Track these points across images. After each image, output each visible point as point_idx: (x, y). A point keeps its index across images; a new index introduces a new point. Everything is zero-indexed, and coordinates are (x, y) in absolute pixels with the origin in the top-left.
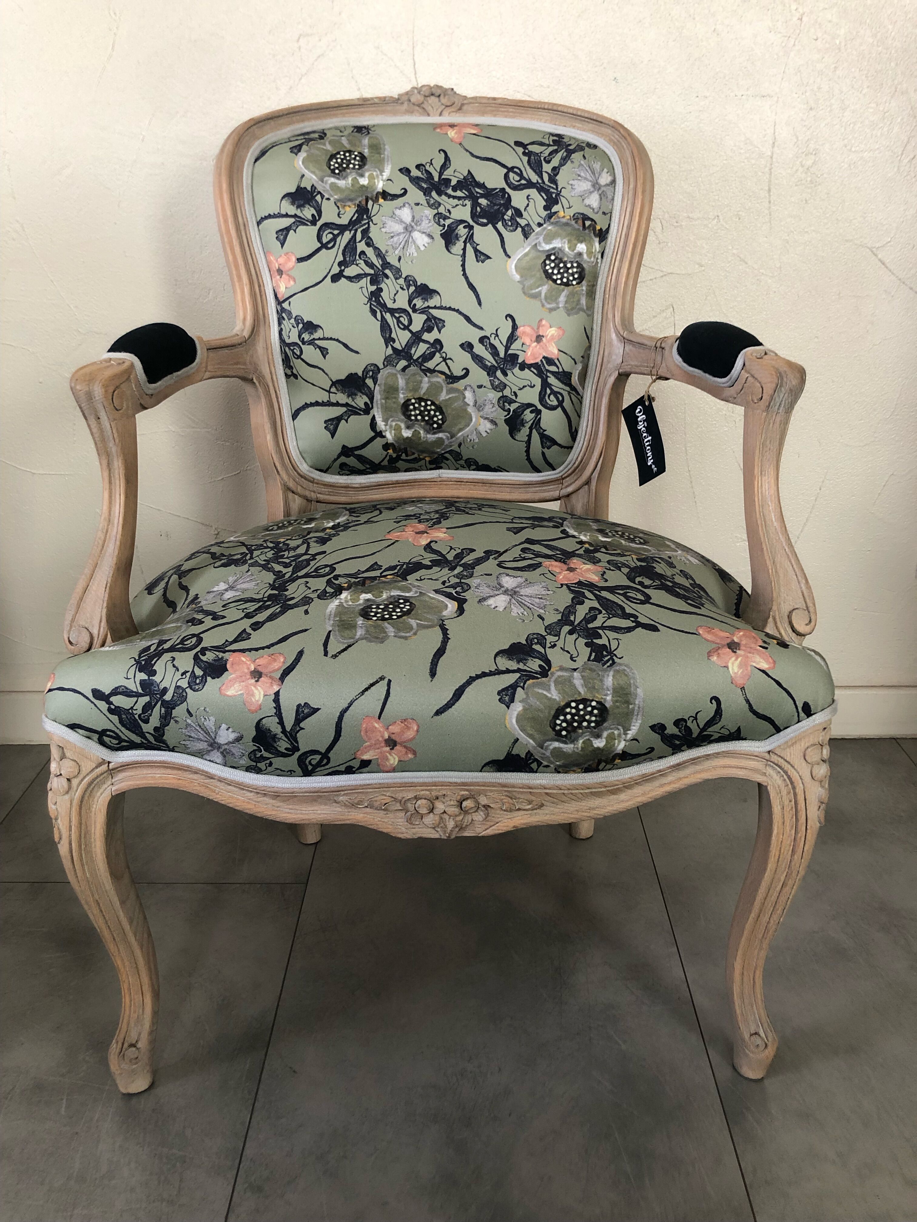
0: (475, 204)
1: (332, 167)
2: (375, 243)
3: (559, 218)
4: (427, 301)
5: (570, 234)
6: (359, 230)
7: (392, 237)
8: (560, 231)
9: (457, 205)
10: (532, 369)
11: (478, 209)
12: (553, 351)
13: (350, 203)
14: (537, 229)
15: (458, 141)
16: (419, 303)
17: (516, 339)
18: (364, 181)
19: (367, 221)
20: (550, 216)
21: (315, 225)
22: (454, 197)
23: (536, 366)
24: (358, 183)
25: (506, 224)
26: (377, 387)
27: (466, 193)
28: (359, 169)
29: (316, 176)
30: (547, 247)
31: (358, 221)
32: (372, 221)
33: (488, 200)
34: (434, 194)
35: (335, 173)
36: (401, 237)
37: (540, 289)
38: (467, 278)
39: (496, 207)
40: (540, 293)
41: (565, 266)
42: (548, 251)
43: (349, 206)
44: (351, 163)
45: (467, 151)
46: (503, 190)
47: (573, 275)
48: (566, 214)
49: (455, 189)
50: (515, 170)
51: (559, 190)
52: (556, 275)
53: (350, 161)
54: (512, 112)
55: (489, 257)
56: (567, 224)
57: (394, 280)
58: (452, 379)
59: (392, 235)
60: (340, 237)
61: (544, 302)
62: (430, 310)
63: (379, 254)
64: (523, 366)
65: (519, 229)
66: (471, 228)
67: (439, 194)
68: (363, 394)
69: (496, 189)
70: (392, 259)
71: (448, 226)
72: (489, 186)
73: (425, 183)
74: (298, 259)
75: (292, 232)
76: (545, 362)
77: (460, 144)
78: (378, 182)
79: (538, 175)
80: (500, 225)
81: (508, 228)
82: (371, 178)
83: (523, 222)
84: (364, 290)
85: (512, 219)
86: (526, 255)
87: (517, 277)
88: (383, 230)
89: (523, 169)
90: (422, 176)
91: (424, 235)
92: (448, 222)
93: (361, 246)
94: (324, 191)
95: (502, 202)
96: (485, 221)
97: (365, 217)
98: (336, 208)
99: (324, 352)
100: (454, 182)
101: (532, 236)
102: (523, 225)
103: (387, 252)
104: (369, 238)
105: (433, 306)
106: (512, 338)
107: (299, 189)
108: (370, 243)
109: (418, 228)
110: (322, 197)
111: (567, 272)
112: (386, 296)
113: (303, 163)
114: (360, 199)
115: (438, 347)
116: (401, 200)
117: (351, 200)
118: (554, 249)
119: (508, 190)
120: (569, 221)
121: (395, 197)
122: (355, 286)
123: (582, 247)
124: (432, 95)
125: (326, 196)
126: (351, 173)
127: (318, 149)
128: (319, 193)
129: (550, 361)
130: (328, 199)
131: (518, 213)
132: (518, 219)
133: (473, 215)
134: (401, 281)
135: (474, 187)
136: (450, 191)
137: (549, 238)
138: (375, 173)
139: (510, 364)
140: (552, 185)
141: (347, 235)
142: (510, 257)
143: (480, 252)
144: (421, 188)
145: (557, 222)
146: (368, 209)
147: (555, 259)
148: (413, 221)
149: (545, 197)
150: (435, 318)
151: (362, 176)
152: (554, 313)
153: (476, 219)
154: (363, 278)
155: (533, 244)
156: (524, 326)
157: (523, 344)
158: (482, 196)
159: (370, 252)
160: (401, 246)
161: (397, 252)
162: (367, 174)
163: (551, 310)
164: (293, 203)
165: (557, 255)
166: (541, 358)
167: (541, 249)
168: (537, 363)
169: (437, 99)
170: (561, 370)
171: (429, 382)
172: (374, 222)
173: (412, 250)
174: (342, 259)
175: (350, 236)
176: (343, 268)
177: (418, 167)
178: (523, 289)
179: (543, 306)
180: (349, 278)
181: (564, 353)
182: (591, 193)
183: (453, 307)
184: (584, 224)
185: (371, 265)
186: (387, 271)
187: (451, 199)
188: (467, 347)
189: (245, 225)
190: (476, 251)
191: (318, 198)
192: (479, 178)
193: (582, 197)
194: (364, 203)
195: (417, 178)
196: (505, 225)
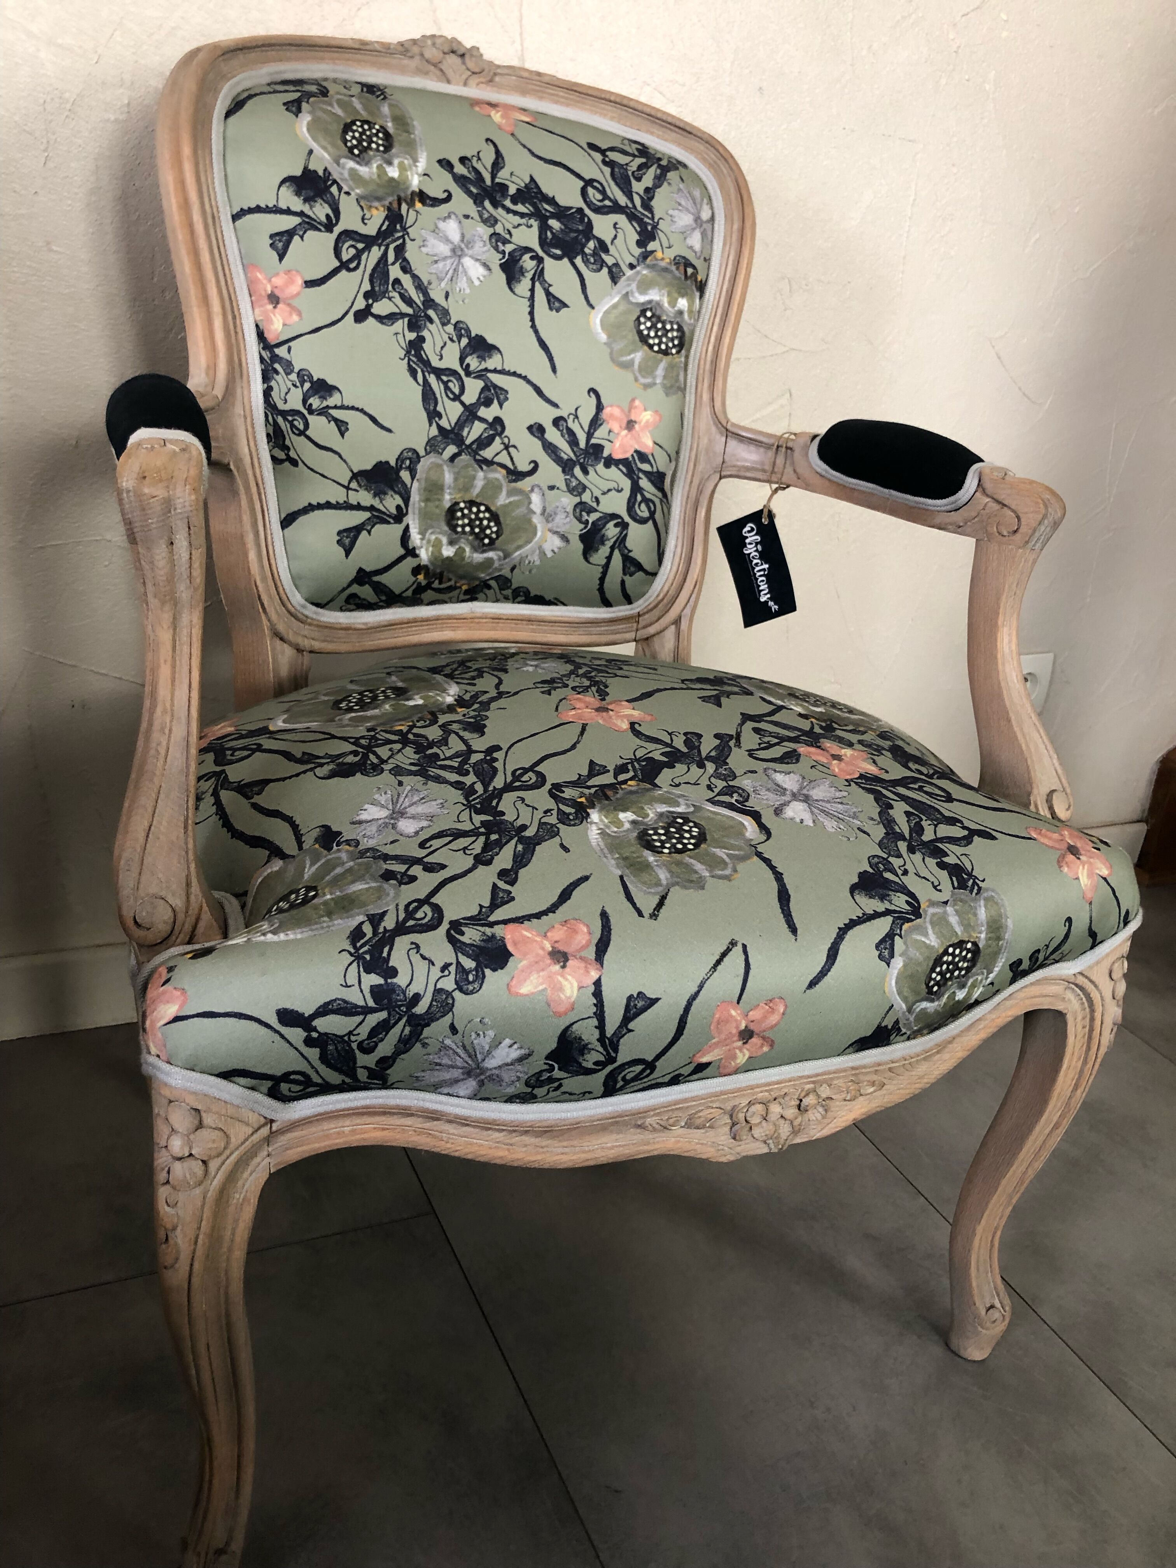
0: (544, 228)
1: (349, 144)
2: (413, 268)
3: (656, 259)
4: (485, 360)
5: (670, 284)
6: (392, 247)
7: (436, 262)
8: (659, 279)
9: (519, 225)
10: (621, 467)
11: (549, 234)
12: (647, 444)
13: (376, 204)
14: (629, 273)
15: (509, 129)
16: (473, 362)
17: (601, 425)
18: (393, 172)
19: (400, 234)
20: (645, 256)
21: (331, 231)
22: (515, 213)
23: (625, 462)
24: (386, 173)
25: (588, 260)
26: (416, 484)
27: (531, 208)
28: (385, 152)
29: (329, 154)
30: (642, 299)
31: (390, 231)
32: (408, 234)
33: (561, 223)
34: (487, 204)
35: (353, 153)
36: (449, 262)
37: (632, 356)
38: (536, 332)
39: (573, 235)
40: (632, 362)
41: (664, 327)
42: (643, 304)
43: (377, 208)
44: (373, 142)
45: (524, 146)
46: (580, 210)
47: (672, 340)
48: (665, 256)
49: (514, 201)
50: (595, 184)
51: (656, 220)
52: (653, 338)
53: (370, 137)
54: (562, 97)
55: (565, 305)
56: (665, 270)
57: (440, 326)
58: (515, 475)
59: (436, 258)
60: (366, 253)
61: (638, 374)
62: (489, 375)
63: (420, 286)
64: (609, 462)
65: (605, 270)
66: (540, 260)
67: (495, 204)
68: (396, 492)
69: (571, 208)
70: (437, 295)
71: (509, 253)
72: (562, 201)
73: (475, 186)
74: (306, 282)
75: (296, 238)
76: (636, 458)
77: (512, 134)
78: (412, 175)
79: (627, 196)
80: (578, 261)
81: (591, 266)
82: (402, 168)
83: (609, 260)
84: (400, 337)
85: (595, 254)
86: (615, 306)
87: (603, 337)
88: (423, 249)
89: (605, 184)
90: (469, 175)
91: (478, 264)
92: (509, 248)
93: (395, 272)
94: (342, 179)
95: (581, 228)
96: (558, 252)
97: (398, 227)
98: (359, 208)
99: (342, 427)
100: (512, 190)
101: (622, 281)
102: (610, 264)
103: (430, 283)
104: (405, 260)
105: (492, 368)
106: (595, 423)
107: (306, 170)
108: (406, 268)
109: (470, 252)
110: (340, 189)
111: (666, 335)
112: (429, 349)
113: (308, 129)
114: (390, 199)
115: (499, 429)
116: (444, 208)
117: (379, 199)
118: (650, 302)
119: (587, 211)
120: (669, 267)
121: (436, 202)
122: (387, 331)
123: (683, 303)
124: (453, 52)
125: (345, 188)
126: (375, 156)
127: (325, 111)
128: (335, 182)
129: (643, 457)
130: (348, 193)
131: (603, 246)
132: (603, 256)
133: (543, 242)
134: (450, 328)
135: (540, 201)
136: (508, 203)
137: (644, 287)
138: (406, 162)
139: (593, 458)
140: (646, 213)
141: (376, 253)
142: (593, 307)
143: (554, 297)
144: (469, 193)
145: (654, 265)
146: (402, 216)
147: (652, 317)
148: (462, 241)
149: (638, 229)
150: (495, 387)
151: (390, 163)
152: (649, 390)
153: (546, 248)
154: (398, 319)
155: (624, 292)
156: (611, 406)
157: (610, 431)
158: (553, 216)
159: (407, 281)
160: (449, 276)
161: (443, 284)
162: (396, 162)
163: (646, 386)
164: (298, 193)
165: (654, 310)
166: (632, 452)
167: (634, 301)
168: (627, 459)
169: (458, 60)
170: (655, 470)
171: (485, 478)
172: (412, 237)
173: (462, 283)
174: (369, 288)
175: (379, 254)
176: (370, 301)
177: (463, 160)
178: (611, 353)
179: (636, 380)
180: (380, 318)
181: (660, 446)
182: (694, 229)
183: (518, 372)
184: (686, 272)
185: (409, 301)
186: (431, 313)
187: (511, 215)
188: (537, 430)
189: (213, 218)
190: (548, 294)
191: (334, 189)
192: (547, 189)
193: (684, 234)
194: (395, 205)
195: (463, 177)
196: (586, 262)
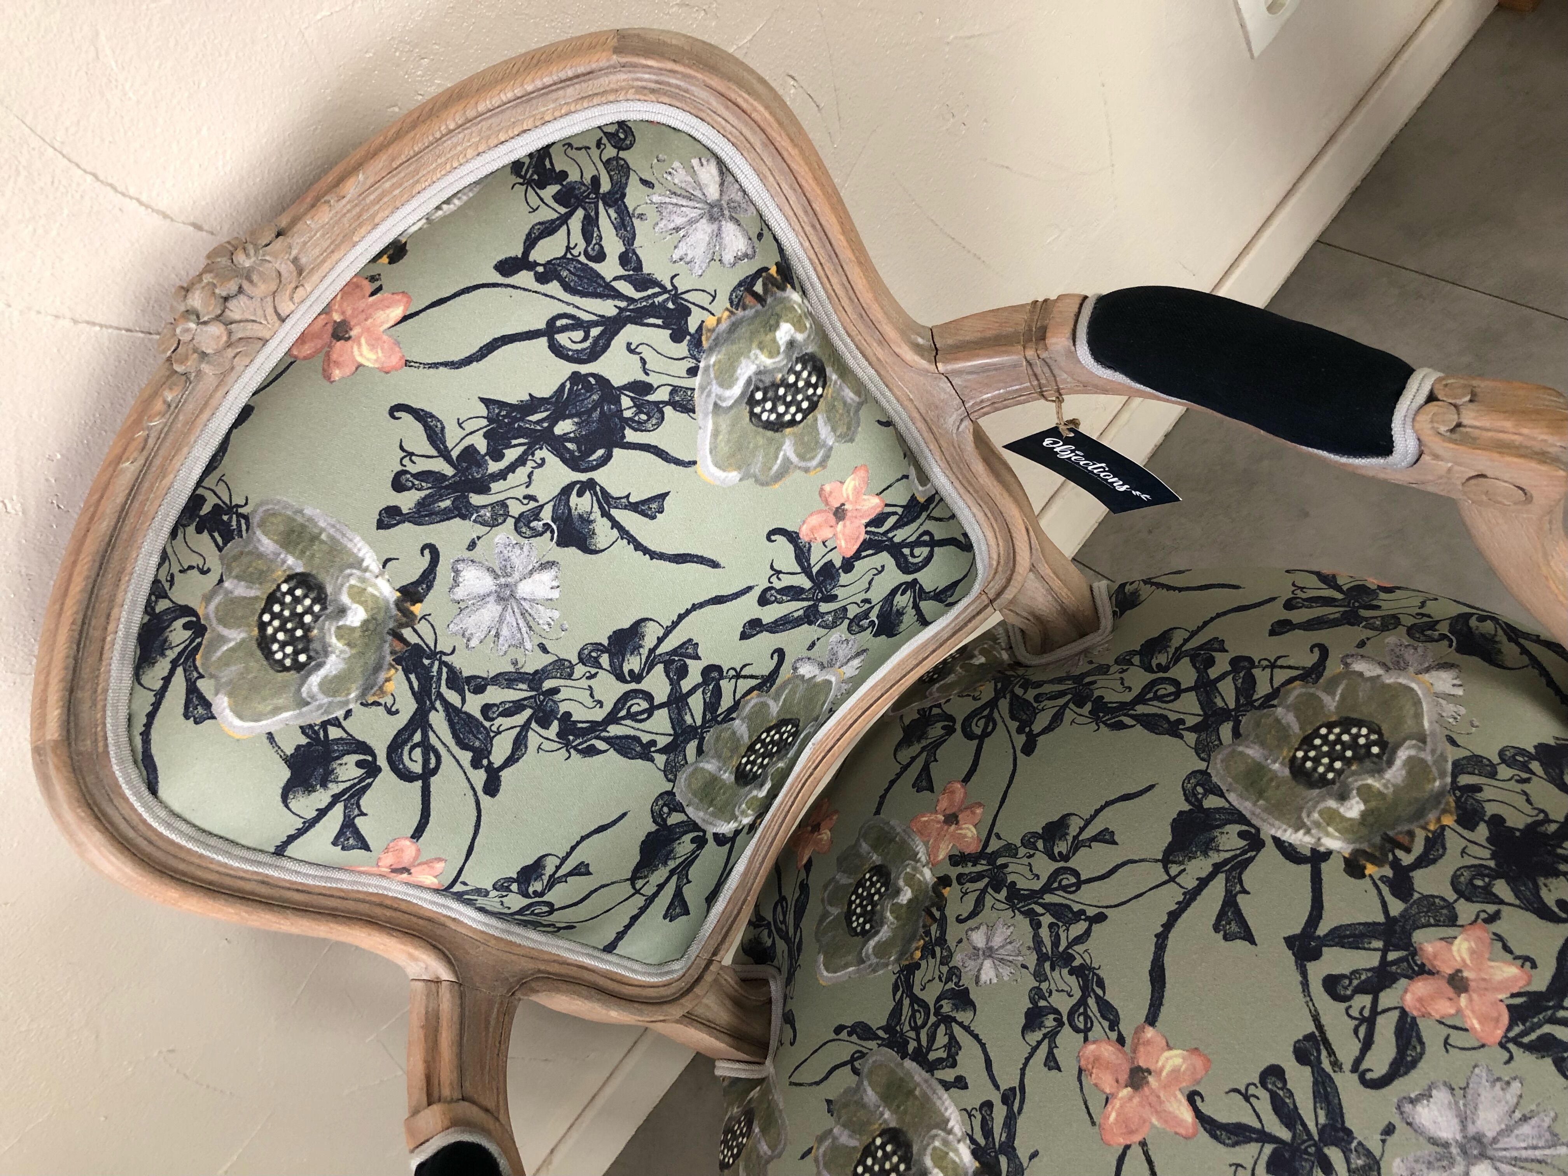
0: (557, 445)
1: (288, 662)
2: (485, 675)
3: (713, 330)
4: (641, 646)
5: (753, 334)
6: (444, 689)
7: (497, 635)
8: (734, 348)
9: (530, 476)
10: (864, 554)
11: (569, 445)
12: (872, 505)
13: (382, 676)
14: (696, 382)
15: (394, 360)
16: (633, 663)
17: (810, 547)
18: (356, 616)
19: (437, 663)
20: (696, 343)
21: (379, 770)
22: (512, 468)
23: (865, 545)
24: (352, 629)
25: (639, 422)
26: (690, 811)
27: (522, 440)
28: (324, 608)
29: (285, 709)
30: (737, 390)
31: (425, 679)
32: (442, 653)
33: (570, 416)
34: (476, 499)
35: (303, 666)
36: (509, 617)
37: (782, 454)
38: (662, 556)
39: (596, 415)
40: (787, 460)
41: (788, 386)
42: (743, 394)
43: (388, 680)
44: (302, 615)
45: (435, 365)
46: (575, 377)
47: (808, 384)
48: (718, 315)
49: (498, 456)
50: (559, 323)
51: (669, 287)
52: (786, 412)
53: (294, 614)
55: (663, 496)
56: (734, 327)
57: (569, 682)
58: (767, 682)
59: (493, 632)
60: (431, 733)
61: (803, 464)
62: (658, 652)
63: (507, 680)
64: (848, 565)
65: (668, 410)
66: (590, 485)
67: (484, 489)
68: (679, 837)
69: (563, 385)
70: (534, 662)
71: (553, 520)
72: (545, 390)
73: (441, 498)
74: (413, 837)
75: (358, 821)
76: (873, 529)
77: (407, 363)
78: (375, 586)
79: (608, 297)
80: (630, 436)
81: (649, 426)
82: (358, 595)
83: (662, 395)
84: (547, 745)
85: (639, 407)
86: (716, 433)
87: (734, 476)
88: (472, 644)
89: (570, 310)
90: (423, 494)
91: (536, 576)
92: (546, 515)
93: (473, 705)
94: (326, 712)
95: (595, 397)
96: (600, 452)
97: (426, 662)
98: (374, 708)
99: (582, 870)
100: (482, 446)
101: (699, 400)
102: (666, 398)
103: (515, 663)
104: (469, 679)
105: (655, 642)
106: (802, 554)
107: (291, 761)
108: (479, 685)
109: (516, 576)
110: (336, 723)
111: (798, 391)
112: (581, 714)
113: (241, 717)
114: (387, 648)
115: (715, 674)
116: (443, 570)
117: (377, 668)
118: (749, 381)
119: (584, 369)
120: (733, 319)
121: (428, 577)
122: (530, 757)
123: (785, 332)
124: (226, 299)
125: (340, 714)
126: (321, 629)
127: (226, 661)
128: (324, 725)
129: (878, 521)
130: (348, 713)
131: (640, 389)
132: (650, 398)
133: (573, 463)
134: (580, 670)
135: (522, 419)
136: (493, 467)
137: (726, 377)
138: (353, 581)
139: (829, 581)
140: (650, 292)
141: (438, 719)
142: (695, 463)
143: (644, 502)
144: (446, 515)
145: (716, 339)
146: (417, 645)
147: (765, 394)
148: (497, 577)
149: (659, 322)
150: (674, 652)
151: (342, 611)
152: (830, 462)
153: (584, 465)
154: (526, 736)
155: (711, 407)
156: (804, 522)
157: (824, 543)
158: (554, 420)
159: (495, 695)
160: (524, 630)
161: (528, 645)
162: (345, 599)
163: (823, 464)
164: (309, 789)
165: (761, 385)
166: (863, 530)
167: (729, 403)
168: (865, 540)
169: (242, 298)
170: (900, 511)
171: (743, 720)
172: (449, 651)
173: (544, 615)
174: (469, 755)
175: (442, 714)
176: (485, 762)
177: (398, 485)
178: (757, 481)
179: (807, 470)
180: (511, 761)
181: (887, 488)
182: (719, 234)
183: (682, 612)
184: (755, 295)
185: (517, 707)
186: (548, 684)
187: (510, 476)
188: (753, 628)
189: (263, 882)
190: (635, 507)
191: (334, 733)
192: (514, 396)
193: (715, 258)
194: (399, 646)
195: (421, 504)
196: (639, 427)
